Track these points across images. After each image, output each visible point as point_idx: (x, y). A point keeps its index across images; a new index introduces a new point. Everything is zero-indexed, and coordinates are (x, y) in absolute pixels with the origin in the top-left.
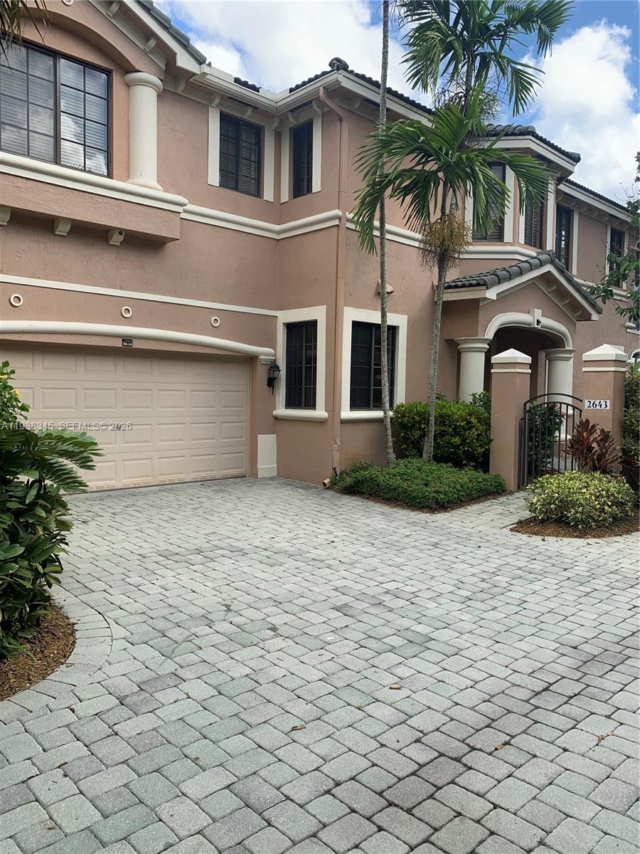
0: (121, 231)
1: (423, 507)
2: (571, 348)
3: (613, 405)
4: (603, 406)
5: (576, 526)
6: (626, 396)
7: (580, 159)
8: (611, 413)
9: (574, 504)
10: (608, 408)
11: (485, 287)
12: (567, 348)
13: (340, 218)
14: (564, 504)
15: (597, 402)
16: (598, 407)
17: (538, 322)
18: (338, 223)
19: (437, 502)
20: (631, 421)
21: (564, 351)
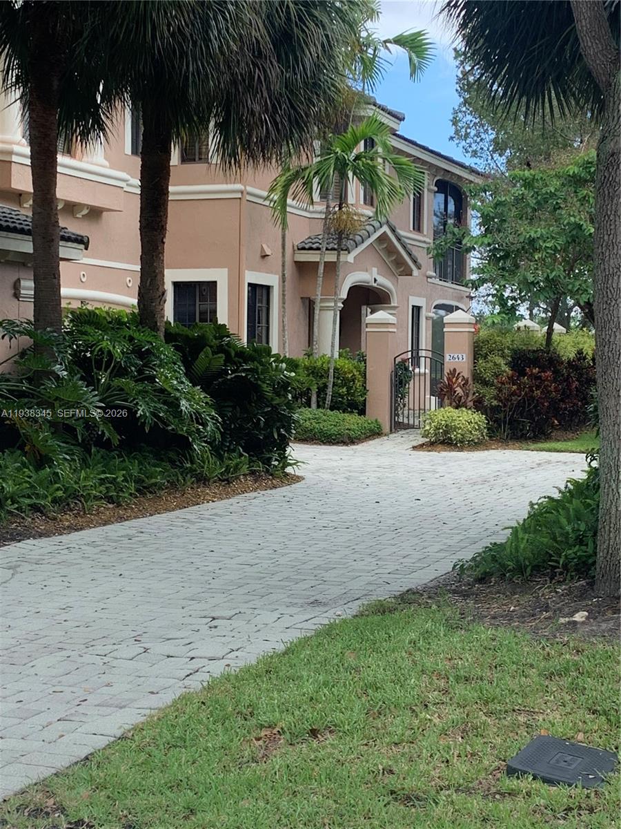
0: (88, 206)
1: (338, 443)
2: (396, 305)
3: (468, 359)
4: (461, 359)
5: (456, 444)
6: (474, 351)
7: (404, 118)
8: (467, 364)
9: (456, 428)
10: (464, 360)
11: (347, 252)
12: (392, 305)
13: (242, 192)
14: (448, 429)
15: (456, 356)
16: (457, 360)
17: (375, 280)
18: (240, 196)
19: (349, 437)
20: (480, 371)
21: (389, 307)
